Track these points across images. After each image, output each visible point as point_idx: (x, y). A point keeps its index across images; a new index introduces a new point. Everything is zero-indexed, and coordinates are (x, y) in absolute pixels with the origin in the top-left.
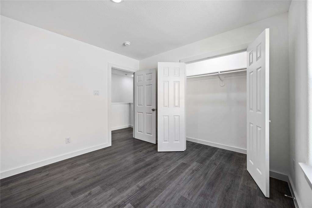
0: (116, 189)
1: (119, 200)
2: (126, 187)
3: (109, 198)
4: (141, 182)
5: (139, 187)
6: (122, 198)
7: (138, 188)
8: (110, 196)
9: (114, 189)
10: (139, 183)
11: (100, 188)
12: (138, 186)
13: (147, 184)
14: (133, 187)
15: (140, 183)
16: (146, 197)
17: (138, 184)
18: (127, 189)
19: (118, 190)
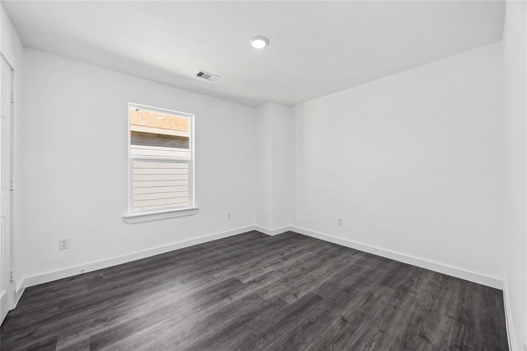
0: (262, 299)
1: (256, 287)
2: (249, 299)
3: (269, 289)
4: (224, 304)
5: (230, 297)
6: (252, 288)
7: (232, 296)
8: (267, 291)
9: (266, 299)
10: (229, 303)
11: (286, 301)
12: (231, 299)
13: (217, 301)
14: (239, 298)
15: (227, 302)
16: (224, 287)
17: (230, 301)
18: (247, 296)
19: (259, 297)
